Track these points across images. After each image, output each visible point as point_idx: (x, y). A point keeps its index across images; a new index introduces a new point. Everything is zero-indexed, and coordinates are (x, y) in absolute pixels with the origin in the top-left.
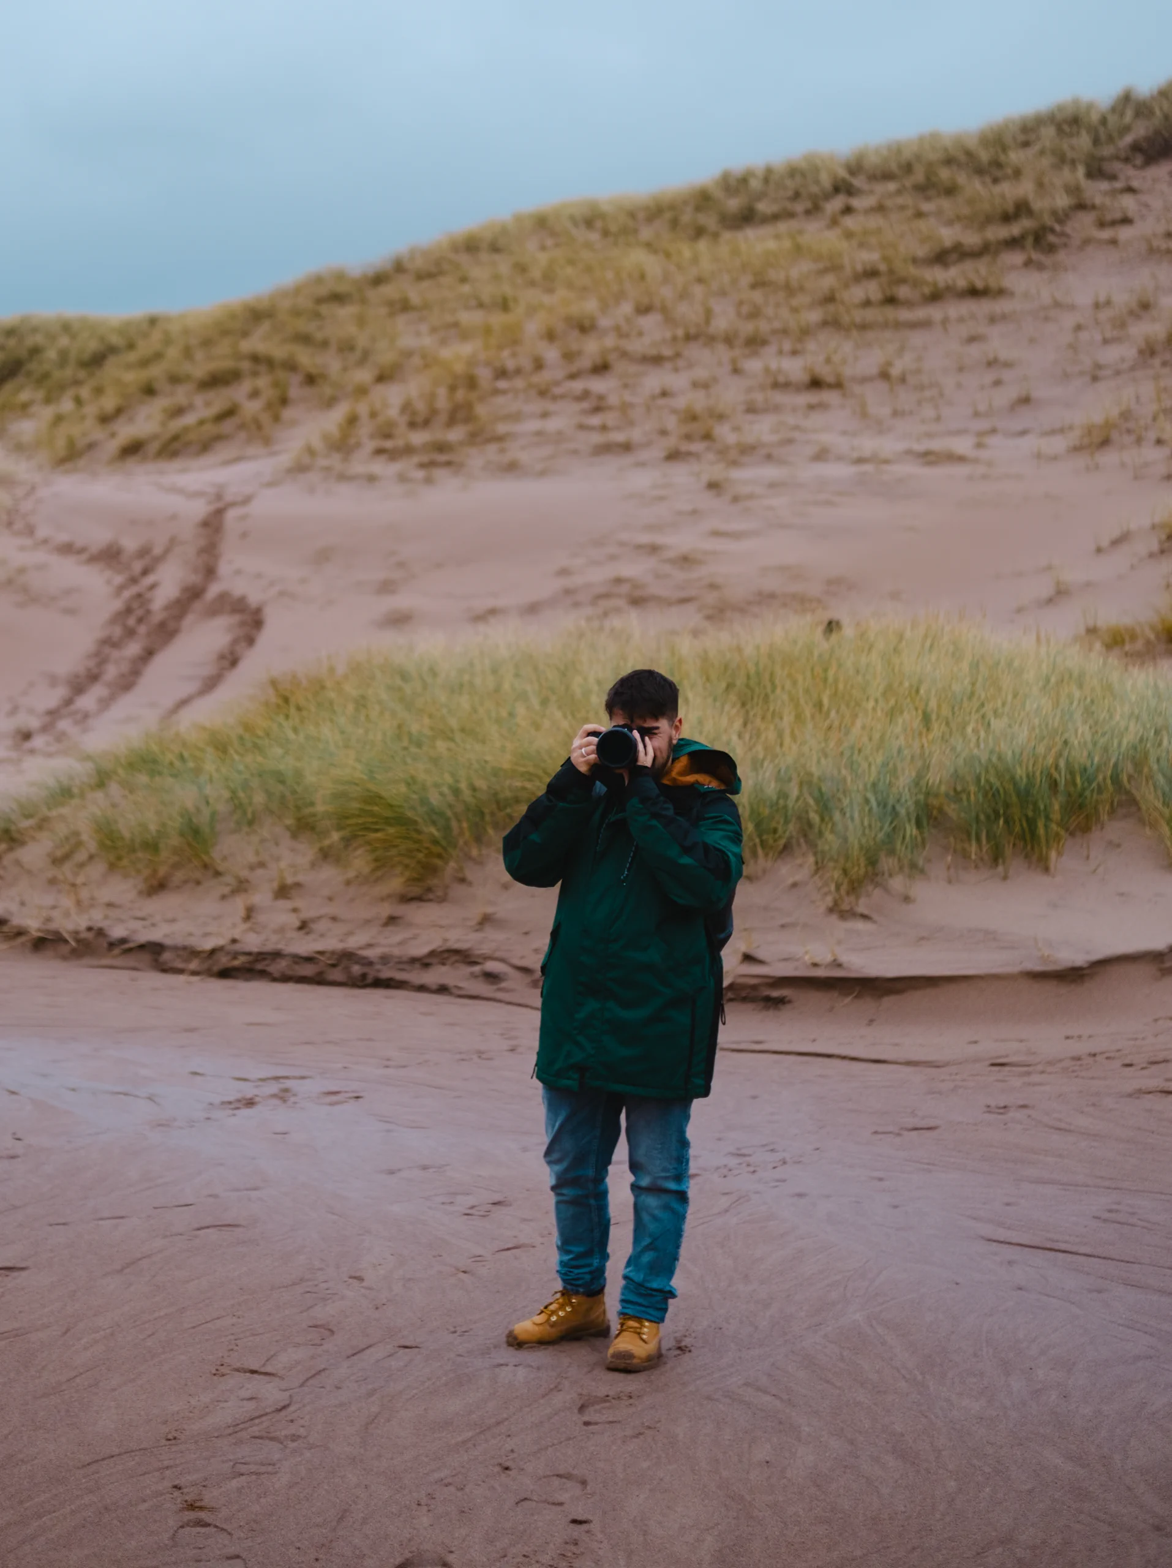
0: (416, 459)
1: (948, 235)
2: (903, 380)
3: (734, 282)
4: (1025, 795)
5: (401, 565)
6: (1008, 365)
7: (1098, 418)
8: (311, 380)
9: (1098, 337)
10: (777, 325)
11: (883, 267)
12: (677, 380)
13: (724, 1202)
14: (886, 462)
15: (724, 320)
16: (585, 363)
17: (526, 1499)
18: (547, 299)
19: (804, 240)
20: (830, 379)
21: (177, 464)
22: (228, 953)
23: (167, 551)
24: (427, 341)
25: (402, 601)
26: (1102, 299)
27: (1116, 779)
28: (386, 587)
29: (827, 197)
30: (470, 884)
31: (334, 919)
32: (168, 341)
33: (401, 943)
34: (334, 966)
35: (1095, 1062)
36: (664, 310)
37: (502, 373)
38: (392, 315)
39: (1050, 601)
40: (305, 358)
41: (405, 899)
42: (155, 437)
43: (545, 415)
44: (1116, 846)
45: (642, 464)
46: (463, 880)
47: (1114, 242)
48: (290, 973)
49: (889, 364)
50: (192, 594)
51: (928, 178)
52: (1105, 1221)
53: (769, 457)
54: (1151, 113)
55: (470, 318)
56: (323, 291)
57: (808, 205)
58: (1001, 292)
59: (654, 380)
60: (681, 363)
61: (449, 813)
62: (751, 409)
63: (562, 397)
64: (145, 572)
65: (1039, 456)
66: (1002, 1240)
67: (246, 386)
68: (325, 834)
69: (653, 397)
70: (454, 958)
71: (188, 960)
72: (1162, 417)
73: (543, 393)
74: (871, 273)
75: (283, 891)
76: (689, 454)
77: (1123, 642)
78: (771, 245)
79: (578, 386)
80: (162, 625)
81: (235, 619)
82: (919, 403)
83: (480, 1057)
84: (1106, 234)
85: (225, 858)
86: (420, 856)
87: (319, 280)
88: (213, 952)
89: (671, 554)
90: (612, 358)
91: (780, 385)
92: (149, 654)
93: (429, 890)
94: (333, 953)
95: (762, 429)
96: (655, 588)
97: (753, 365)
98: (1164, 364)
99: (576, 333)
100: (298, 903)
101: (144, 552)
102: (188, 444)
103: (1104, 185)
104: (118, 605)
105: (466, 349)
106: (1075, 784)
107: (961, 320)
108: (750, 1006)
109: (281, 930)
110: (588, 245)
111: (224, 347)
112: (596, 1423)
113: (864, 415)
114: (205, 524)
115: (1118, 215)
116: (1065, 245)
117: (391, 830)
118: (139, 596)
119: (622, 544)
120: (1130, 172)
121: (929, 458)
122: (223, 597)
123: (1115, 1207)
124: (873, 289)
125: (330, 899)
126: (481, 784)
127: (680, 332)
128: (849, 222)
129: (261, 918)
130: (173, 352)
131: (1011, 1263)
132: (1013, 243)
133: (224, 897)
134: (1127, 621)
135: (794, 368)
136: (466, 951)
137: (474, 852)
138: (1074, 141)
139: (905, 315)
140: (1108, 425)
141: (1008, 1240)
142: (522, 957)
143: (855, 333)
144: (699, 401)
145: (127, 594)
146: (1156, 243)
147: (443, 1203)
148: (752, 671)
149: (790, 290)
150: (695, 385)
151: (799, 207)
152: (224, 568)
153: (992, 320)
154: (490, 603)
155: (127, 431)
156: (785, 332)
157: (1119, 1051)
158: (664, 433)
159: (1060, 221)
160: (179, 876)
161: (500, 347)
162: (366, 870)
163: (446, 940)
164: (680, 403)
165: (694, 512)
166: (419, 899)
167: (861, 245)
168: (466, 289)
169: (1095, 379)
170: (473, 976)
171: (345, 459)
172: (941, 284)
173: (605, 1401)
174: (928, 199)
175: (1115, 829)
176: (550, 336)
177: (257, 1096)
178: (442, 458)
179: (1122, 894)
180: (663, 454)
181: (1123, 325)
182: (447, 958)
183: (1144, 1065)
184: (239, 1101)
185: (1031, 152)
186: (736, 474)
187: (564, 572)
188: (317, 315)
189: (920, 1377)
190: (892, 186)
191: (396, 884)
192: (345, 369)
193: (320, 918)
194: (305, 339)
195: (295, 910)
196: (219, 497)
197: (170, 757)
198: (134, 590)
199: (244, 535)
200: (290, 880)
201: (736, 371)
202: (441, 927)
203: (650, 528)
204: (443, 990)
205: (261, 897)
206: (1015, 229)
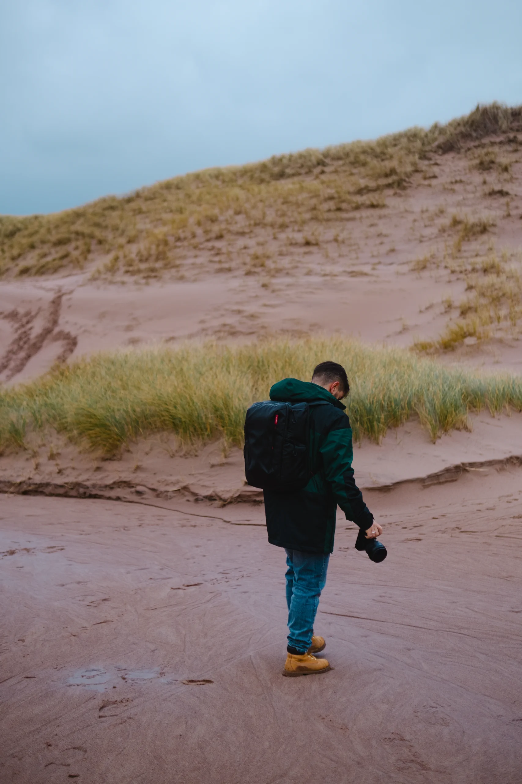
0: (142, 275)
1: (363, 183)
2: (343, 242)
3: (275, 201)
4: (370, 412)
5: (134, 319)
6: (386, 236)
7: (421, 258)
8: (100, 242)
9: (423, 225)
10: (292, 219)
11: (336, 196)
12: (251, 242)
13: (209, 596)
14: (335, 276)
15: (271, 216)
16: (213, 235)
17: (52, 763)
18: (198, 209)
19: (304, 184)
20: (314, 242)
21: (44, 277)
22: (26, 484)
23: (37, 314)
24: (148, 226)
25: (135, 334)
26: (425, 209)
27: (409, 403)
28: (129, 328)
29: (315, 167)
30: (132, 453)
31: (74, 468)
32: (41, 226)
33: (102, 479)
34: (72, 489)
35: (391, 527)
36: (246, 213)
37: (179, 239)
38: (134, 215)
39: (400, 332)
40: (98, 233)
41: (104, 460)
42: (35, 266)
43: (196, 257)
44: (407, 433)
45: (235, 277)
46: (128, 451)
47: (429, 186)
48: (53, 492)
49: (338, 235)
50: (48, 331)
51: (355, 159)
52: (377, 601)
53: (288, 274)
54: (446, 133)
55: (167, 216)
56: (106, 205)
57: (307, 170)
58: (384, 206)
59: (241, 242)
60: (253, 235)
61: (123, 422)
62: (281, 254)
63: (203, 249)
64: (28, 322)
65: (398, 273)
66: (329, 612)
67: (73, 245)
68: (71, 430)
69: (241, 249)
70: (123, 485)
71: (10, 487)
72: (447, 257)
73: (195, 247)
74: (331, 198)
75: (52, 457)
76: (255, 272)
77: (426, 348)
78: (291, 186)
79: (210, 244)
80: (34, 344)
81: (65, 342)
82: (350, 251)
83: (124, 529)
84: (426, 182)
85: (28, 443)
86: (110, 441)
87: (104, 200)
88: (20, 483)
89: (246, 314)
90: (224, 232)
91: (293, 244)
92: (28, 357)
93: (114, 455)
94: (72, 483)
95: (285, 262)
96: (239, 328)
97: (282, 236)
98: (449, 235)
99: (209, 222)
100: (58, 462)
101: (27, 314)
102: (48, 269)
103: (426, 162)
104: (16, 336)
105: (165, 229)
106: (391, 406)
107: (368, 217)
108: (247, 504)
109: (50, 474)
110: (216, 187)
111: (64, 229)
112: (105, 716)
113: (327, 256)
114: (53, 302)
115: (431, 175)
116: (410, 187)
117: (98, 429)
118: (25, 332)
119: (226, 310)
120: (437, 157)
121: (353, 274)
122: (61, 333)
123: (384, 594)
124: (331, 205)
125: (72, 460)
126: (138, 410)
127: (252, 222)
128: (323, 177)
129: (42, 468)
130: (43, 231)
131: (330, 624)
132: (389, 186)
133: (27, 459)
134: (428, 340)
135: (299, 237)
136: (129, 481)
137: (134, 439)
138: (415, 144)
139: (345, 215)
140: (426, 261)
141: (332, 612)
142: (152, 484)
143: (324, 223)
144: (259, 251)
145: (20, 332)
146: (446, 186)
147: (80, 600)
148: (261, 359)
149: (298, 205)
150: (258, 244)
151: (303, 171)
152: (61, 321)
153: (380, 217)
154: (171, 335)
155: (22, 264)
156: (295, 222)
157: (402, 522)
158: (245, 264)
159: (408, 177)
160: (8, 451)
161: (179, 228)
162: (87, 446)
163: (120, 477)
164: (252, 251)
165: (257, 296)
166: (110, 459)
167: (328, 186)
168: (165, 204)
169: (421, 241)
170: (132, 493)
171: (113, 275)
172: (360, 203)
173: (115, 704)
174: (355, 168)
175: (408, 426)
176: (199, 224)
177: (17, 549)
178: (153, 274)
179: (409, 454)
180: (244, 273)
181: (433, 220)
182: (121, 485)
183: (411, 528)
184: (8, 552)
185: (397, 148)
186: (274, 281)
187: (202, 322)
188: (104, 215)
189: (270, 685)
190: (341, 162)
191: (100, 453)
192: (114, 238)
193: (67, 468)
194: (97, 225)
195: (57, 465)
196: (59, 291)
197: (8, 399)
198: (23, 330)
199: (70, 307)
200: (55, 452)
201: (275, 238)
202: (119, 471)
203: (238, 303)
204: (118, 499)
205: (43, 459)
206: (390, 180)
